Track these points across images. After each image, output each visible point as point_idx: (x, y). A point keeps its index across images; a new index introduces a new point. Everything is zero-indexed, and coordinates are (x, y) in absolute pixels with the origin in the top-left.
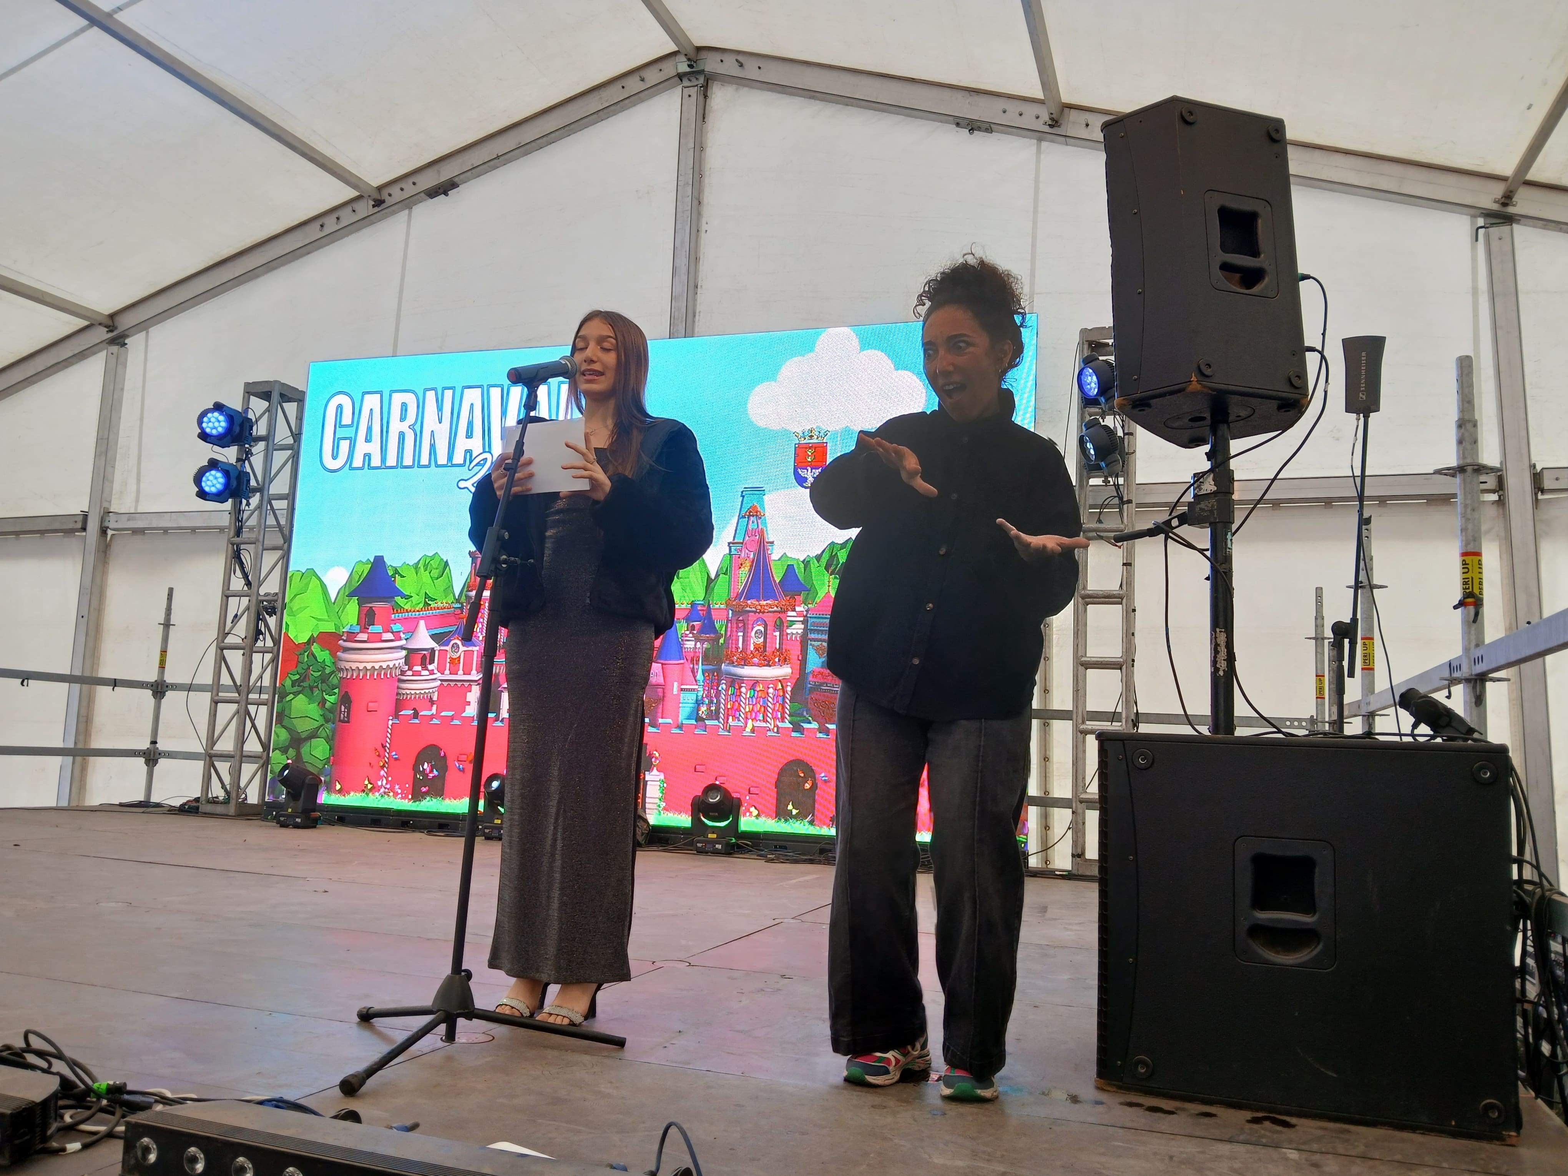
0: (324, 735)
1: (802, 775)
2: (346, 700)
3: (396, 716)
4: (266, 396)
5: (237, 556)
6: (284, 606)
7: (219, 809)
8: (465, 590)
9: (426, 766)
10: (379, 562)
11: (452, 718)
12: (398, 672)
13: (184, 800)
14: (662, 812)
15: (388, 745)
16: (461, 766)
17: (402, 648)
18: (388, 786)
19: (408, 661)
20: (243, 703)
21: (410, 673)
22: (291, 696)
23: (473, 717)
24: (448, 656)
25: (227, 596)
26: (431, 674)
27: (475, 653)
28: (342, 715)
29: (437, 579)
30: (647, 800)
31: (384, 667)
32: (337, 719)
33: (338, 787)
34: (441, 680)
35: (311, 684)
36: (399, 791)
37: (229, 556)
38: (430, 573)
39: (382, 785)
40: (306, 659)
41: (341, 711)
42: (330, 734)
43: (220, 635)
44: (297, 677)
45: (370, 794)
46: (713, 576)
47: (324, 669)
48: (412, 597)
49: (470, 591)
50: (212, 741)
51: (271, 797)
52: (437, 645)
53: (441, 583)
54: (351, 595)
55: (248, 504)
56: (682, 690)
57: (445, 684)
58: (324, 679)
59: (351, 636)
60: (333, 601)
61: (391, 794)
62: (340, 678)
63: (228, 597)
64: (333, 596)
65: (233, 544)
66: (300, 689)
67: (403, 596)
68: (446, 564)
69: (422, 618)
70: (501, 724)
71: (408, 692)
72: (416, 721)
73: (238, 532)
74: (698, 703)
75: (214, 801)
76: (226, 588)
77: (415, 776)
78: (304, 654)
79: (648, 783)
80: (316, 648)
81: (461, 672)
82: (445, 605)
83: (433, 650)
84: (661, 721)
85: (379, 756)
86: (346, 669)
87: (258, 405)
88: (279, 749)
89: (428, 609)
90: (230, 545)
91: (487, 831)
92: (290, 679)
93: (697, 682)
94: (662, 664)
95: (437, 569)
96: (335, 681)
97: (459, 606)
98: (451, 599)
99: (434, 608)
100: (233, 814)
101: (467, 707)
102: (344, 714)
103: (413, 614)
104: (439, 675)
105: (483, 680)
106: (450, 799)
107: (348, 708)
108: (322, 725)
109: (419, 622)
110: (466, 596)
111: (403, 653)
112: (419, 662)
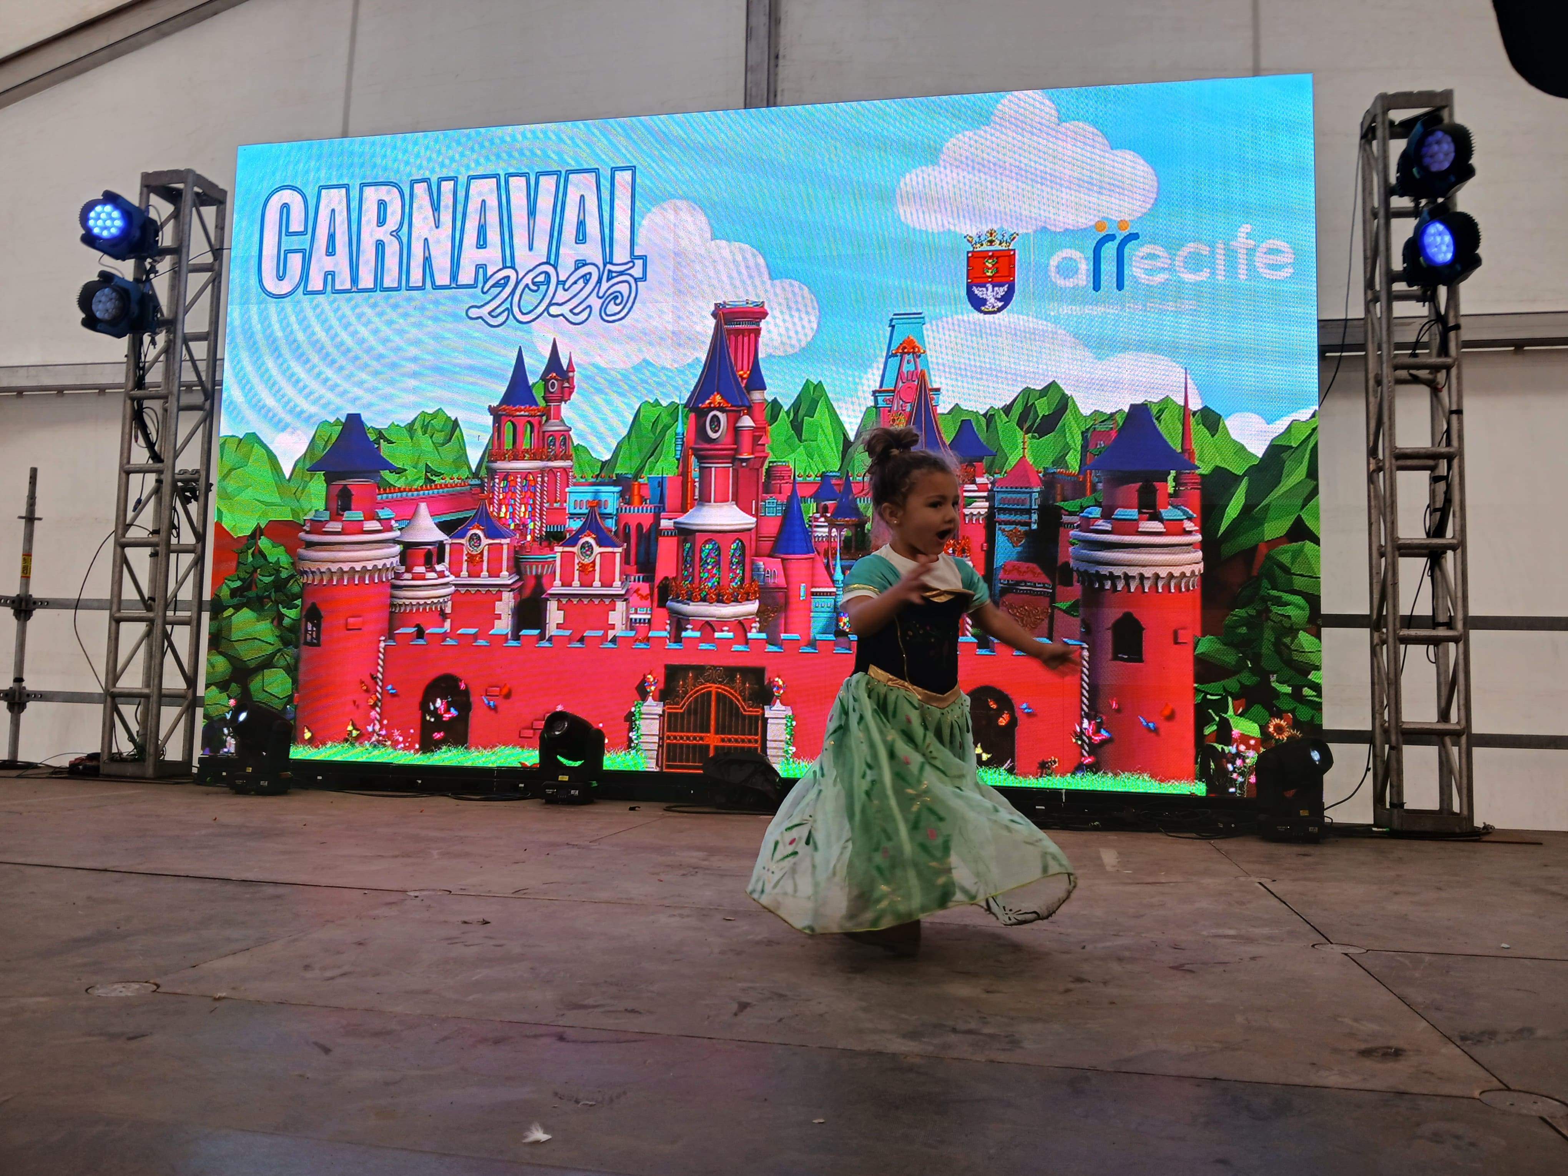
0: (282, 663)
1: (994, 706)
2: (313, 615)
3: (391, 636)
4: (170, 193)
5: (138, 418)
6: (209, 487)
7: (130, 769)
8: (486, 459)
9: (439, 702)
10: (354, 422)
11: (475, 637)
12: (391, 575)
13: (75, 758)
14: (792, 759)
15: (380, 676)
16: (492, 703)
17: (395, 541)
18: (383, 732)
19: (404, 558)
20: (159, 622)
21: (408, 576)
22: (230, 611)
23: (507, 634)
24: (465, 553)
25: (126, 472)
26: (439, 577)
27: (505, 547)
28: (309, 637)
29: (443, 444)
30: (769, 744)
31: (370, 568)
32: (302, 641)
33: (308, 735)
34: (455, 585)
35: (260, 594)
36: (401, 739)
37: (128, 416)
38: (431, 437)
39: (374, 731)
40: (250, 559)
41: (307, 631)
42: (292, 662)
43: (120, 527)
44: (238, 583)
45: (357, 745)
46: (852, 438)
47: (278, 571)
48: (406, 470)
49: (492, 462)
50: (114, 675)
51: (205, 753)
52: (446, 537)
53: (449, 451)
54: (313, 469)
55: (153, 342)
56: (813, 594)
57: (463, 590)
58: (280, 585)
59: (317, 526)
60: (287, 476)
61: (388, 743)
62: (304, 584)
63: (128, 473)
64: (287, 470)
65: (133, 399)
66: (244, 600)
67: (393, 469)
68: (456, 424)
69: (423, 499)
70: (547, 645)
71: (407, 602)
72: (421, 642)
73: (139, 384)
75: (118, 758)
76: (125, 461)
77: (424, 717)
78: (246, 551)
79: (770, 721)
80: (264, 543)
81: (485, 573)
83: (441, 545)
84: (783, 636)
85: (367, 691)
86: (313, 572)
87: (161, 207)
88: (215, 684)
89: (431, 486)
90: (129, 402)
91: (549, 791)
92: (228, 586)
93: (833, 582)
94: (783, 560)
95: (441, 431)
96: (296, 589)
97: (477, 482)
98: (465, 473)
99: (441, 485)
100: (147, 776)
101: (497, 622)
102: (311, 635)
103: (410, 494)
104: (452, 578)
105: (520, 584)
106: (477, 748)
107: (318, 626)
108: (279, 650)
109: (418, 505)
110: (487, 468)
111: (398, 548)
112: (422, 560)
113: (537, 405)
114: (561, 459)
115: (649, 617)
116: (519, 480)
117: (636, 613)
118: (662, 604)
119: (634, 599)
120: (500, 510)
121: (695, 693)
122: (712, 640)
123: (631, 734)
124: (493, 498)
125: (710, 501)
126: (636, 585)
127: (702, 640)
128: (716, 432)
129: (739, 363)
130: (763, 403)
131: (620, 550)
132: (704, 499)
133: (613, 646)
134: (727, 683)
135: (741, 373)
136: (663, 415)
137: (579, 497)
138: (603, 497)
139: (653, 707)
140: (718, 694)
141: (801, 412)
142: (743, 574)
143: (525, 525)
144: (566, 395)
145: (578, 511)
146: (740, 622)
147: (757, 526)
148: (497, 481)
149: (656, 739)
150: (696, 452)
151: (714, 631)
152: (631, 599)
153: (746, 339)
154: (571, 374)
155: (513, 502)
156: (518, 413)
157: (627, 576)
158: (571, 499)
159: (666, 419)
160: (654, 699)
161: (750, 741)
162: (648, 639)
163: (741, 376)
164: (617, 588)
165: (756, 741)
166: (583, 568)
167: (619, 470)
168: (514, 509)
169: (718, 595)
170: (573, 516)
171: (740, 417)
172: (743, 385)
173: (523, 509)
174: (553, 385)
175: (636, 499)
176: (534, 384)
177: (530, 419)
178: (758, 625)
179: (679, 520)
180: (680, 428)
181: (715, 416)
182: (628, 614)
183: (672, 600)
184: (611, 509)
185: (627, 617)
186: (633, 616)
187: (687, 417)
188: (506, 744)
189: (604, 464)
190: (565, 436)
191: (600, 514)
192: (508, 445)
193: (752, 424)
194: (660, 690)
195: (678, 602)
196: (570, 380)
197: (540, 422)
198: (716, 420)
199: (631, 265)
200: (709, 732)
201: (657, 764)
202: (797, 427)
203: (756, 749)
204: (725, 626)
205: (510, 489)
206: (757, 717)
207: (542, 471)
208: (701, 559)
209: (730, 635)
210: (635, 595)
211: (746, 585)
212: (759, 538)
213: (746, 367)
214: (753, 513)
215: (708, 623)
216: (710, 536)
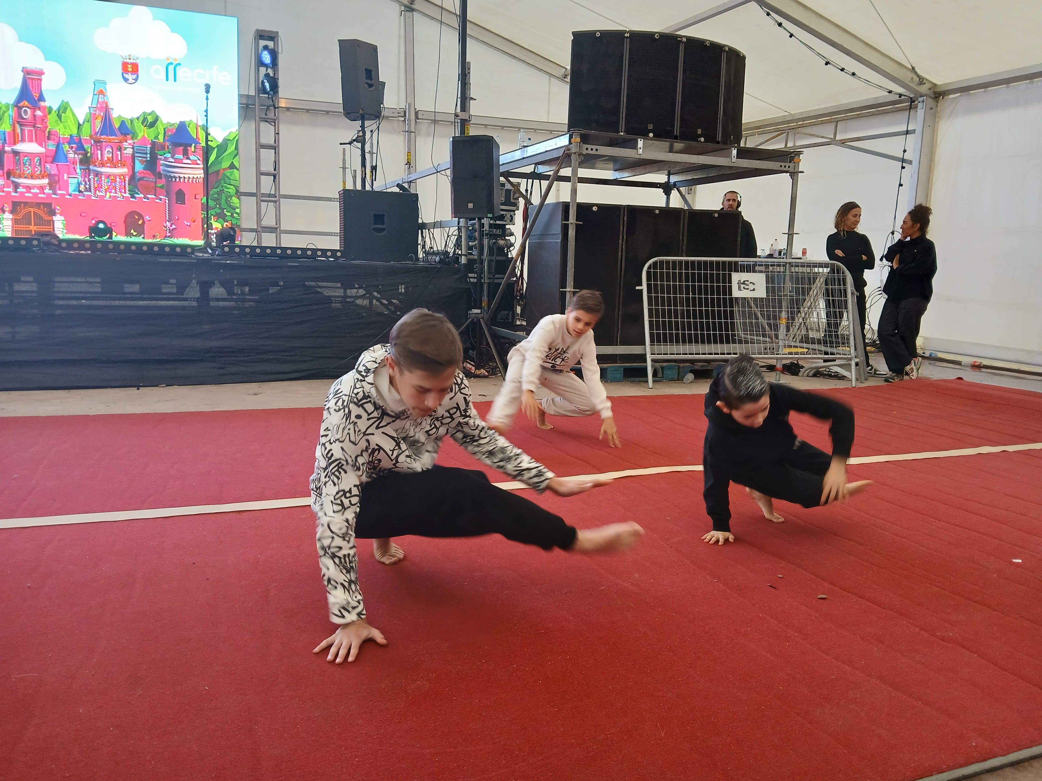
1: (138, 218)
14: (65, 235)
30: (55, 229)
46: (81, 123)
56: (69, 177)
74: (79, 184)
79: (55, 221)
84: (59, 192)
93: (77, 173)
94: (57, 165)
115: (3, 183)
118: (8, 178)
121: (25, 211)
122: (30, 192)
125: (25, 142)
127: (26, 192)
128: (26, 116)
129: (34, 90)
130: (45, 108)
132: (23, 140)
134: (37, 208)
135: (35, 94)
139: (8, 216)
140: (34, 212)
141: (60, 112)
142: (41, 169)
146: (41, 187)
147: (45, 152)
149: (11, 226)
150: (18, 122)
151: (31, 189)
159: (4, 108)
160: (8, 213)
162: (3, 191)
163: (35, 96)
165: (51, 229)
169: (31, 176)
171: (36, 111)
172: (36, 99)
178: (48, 188)
179: (12, 148)
180: (10, 112)
181: (25, 110)
183: (13, 177)
187: (13, 109)
193: (41, 114)
194: (10, 210)
195: (15, 178)
200: (32, 225)
201: (12, 234)
202: (59, 116)
204: (35, 187)
206: (50, 220)
208: (23, 163)
209: (37, 191)
211: (42, 173)
212: (46, 156)
213: (37, 92)
214: (44, 146)
215: (28, 186)
216: (26, 154)
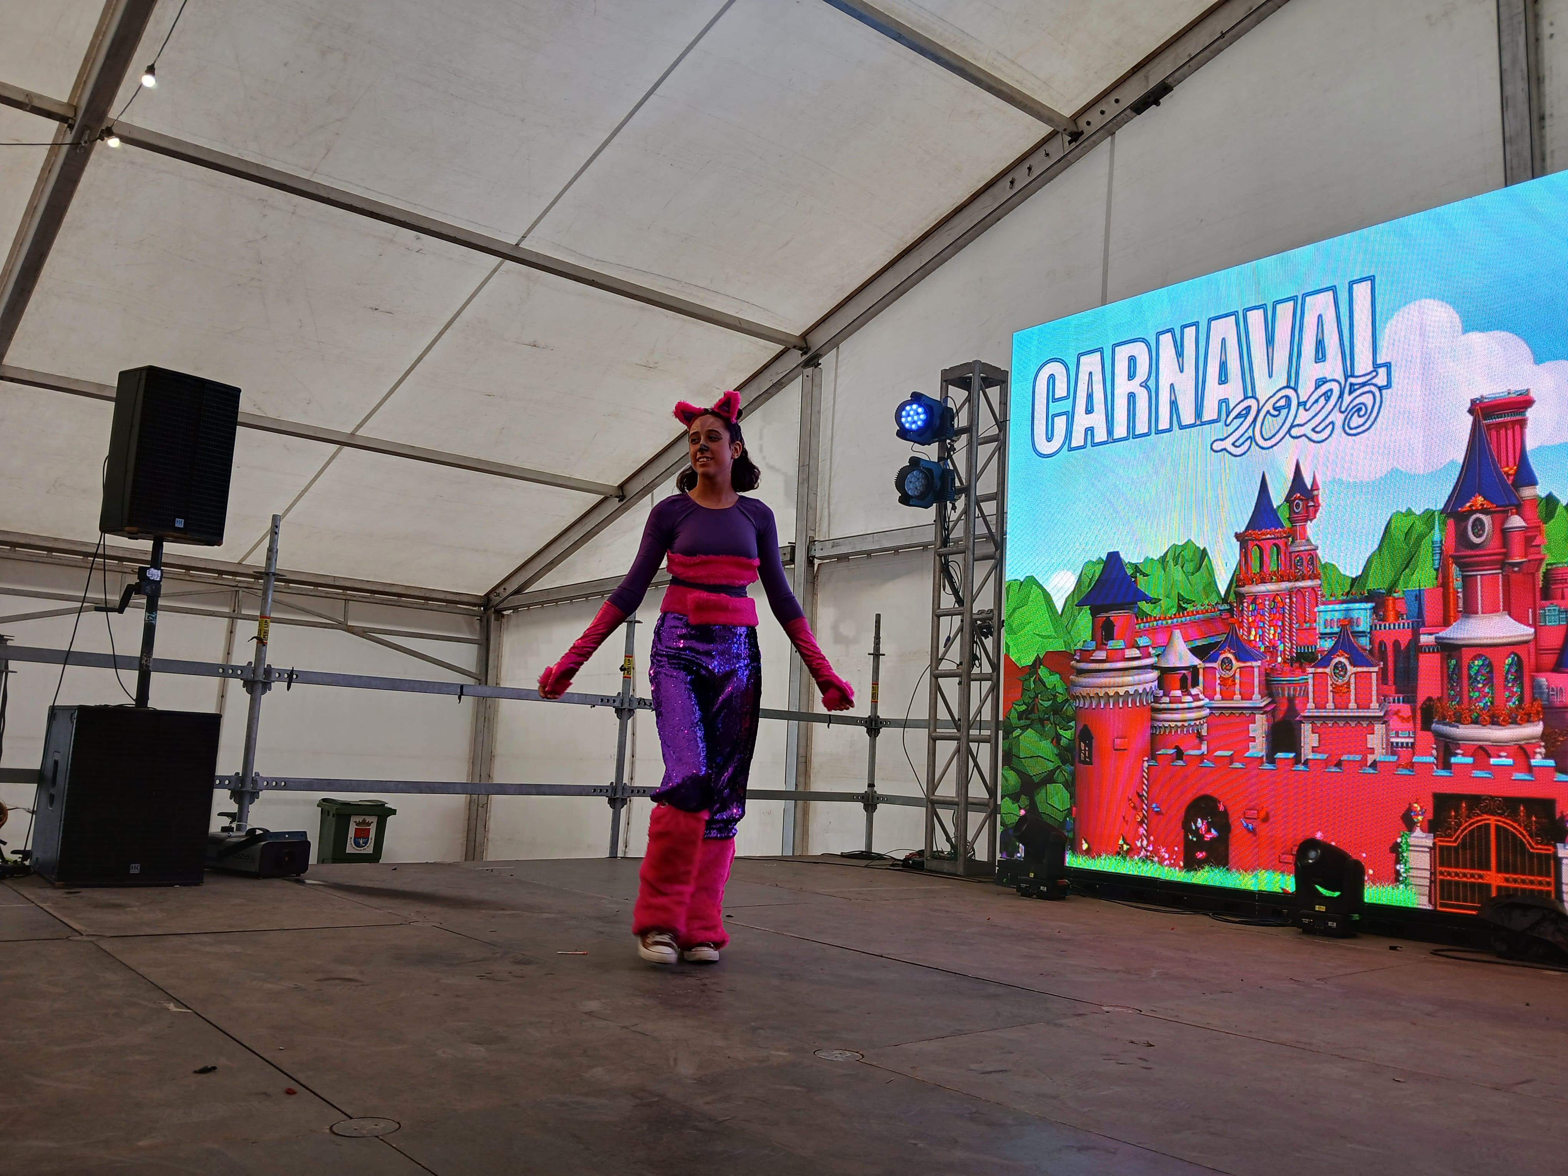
0: (1061, 779)
2: (1085, 735)
3: (1153, 756)
4: (964, 383)
5: (945, 570)
6: (1001, 624)
7: (946, 866)
8: (1234, 585)
9: (1200, 822)
10: (1114, 558)
11: (1231, 759)
12: (1151, 699)
13: (907, 853)
15: (1145, 794)
16: (1250, 826)
17: (1153, 667)
18: (1151, 848)
19: (1162, 683)
20: (964, 740)
21: (1167, 699)
22: (1018, 731)
23: (1262, 757)
24: (1218, 676)
25: (937, 616)
26: (1195, 701)
27: (1256, 670)
28: (1082, 756)
29: (1193, 574)
31: (1131, 693)
32: (1077, 760)
33: (1085, 846)
34: (1210, 708)
35: (1042, 717)
36: (1167, 856)
37: (937, 570)
40: (1033, 686)
41: (1080, 750)
42: (1070, 779)
43: (934, 662)
44: (1024, 707)
45: (1128, 859)
47: (1055, 696)
48: (1160, 600)
49: (1240, 586)
50: (933, 785)
51: (1004, 856)
52: (1201, 662)
53: (1199, 579)
54: (1081, 604)
55: (954, 508)
57: (1217, 713)
58: (1056, 709)
59: (1085, 655)
60: (1059, 612)
61: (1156, 859)
62: (1076, 707)
63: (939, 617)
64: (1059, 606)
65: (940, 556)
66: (1028, 722)
67: (1149, 600)
68: (1204, 553)
69: (1176, 626)
70: (1303, 768)
71: (1166, 724)
72: (1181, 763)
73: (945, 541)
75: (937, 856)
76: (937, 607)
77: (1186, 836)
78: (1029, 679)
80: (1043, 672)
81: (1238, 696)
82: (1207, 607)
83: (1194, 669)
85: (1134, 808)
86: (1084, 697)
87: (958, 395)
88: (1009, 796)
89: (1183, 614)
90: (938, 558)
91: (1306, 921)
92: (1016, 710)
95: (1191, 561)
96: (1070, 712)
97: (1227, 607)
98: (1214, 599)
99: (1192, 612)
100: (958, 873)
101: (1251, 744)
102: (1085, 754)
103: (1164, 622)
104: (1207, 700)
105: (1273, 706)
106: (1238, 869)
107: (1089, 745)
108: (1059, 767)
109: (1172, 632)
110: (1235, 593)
111: (1155, 674)
112: (1178, 684)
113: (1282, 527)
114: (1310, 578)
115: (1412, 740)
116: (1267, 603)
117: (1397, 736)
118: (1426, 726)
119: (1394, 722)
120: (1249, 633)
121: (1470, 825)
122: (1488, 767)
123: (1398, 867)
124: (1242, 621)
125: (1477, 613)
126: (1395, 707)
127: (1475, 766)
128: (1480, 536)
129: (1504, 458)
130: (1535, 500)
131: (1376, 669)
132: (1470, 610)
133: (1372, 771)
134: (1508, 816)
135: (1506, 469)
136: (1417, 522)
137: (1329, 617)
138: (1355, 615)
139: (1421, 838)
140: (1497, 826)
142: (1522, 692)
143: (1275, 647)
144: (1311, 514)
145: (1328, 630)
146: (1520, 747)
147: (1536, 638)
148: (1245, 605)
149: (1427, 874)
150: (1458, 560)
151: (1490, 756)
152: (1391, 723)
153: (1510, 433)
154: (1315, 493)
155: (1262, 625)
156: (1264, 537)
157: (1385, 696)
158: (1321, 619)
159: (1420, 527)
160: (1423, 830)
161: (1540, 883)
162: (1411, 765)
163: (1506, 473)
164: (1375, 709)
165: (1548, 884)
166: (1336, 690)
167: (1372, 585)
168: (1264, 632)
169: (1492, 717)
170: (1323, 636)
171: (1507, 517)
172: (1510, 482)
173: (1272, 632)
174: (1298, 505)
175: (1391, 615)
176: (1279, 507)
177: (1276, 541)
178: (1543, 750)
179: (1441, 634)
180: (1437, 535)
181: (1478, 520)
182: (1388, 736)
183: (1437, 723)
184: (1364, 626)
185: (1388, 740)
186: (1394, 740)
187: (1445, 523)
188: (1266, 868)
189: (1354, 580)
190: (1312, 556)
191: (1352, 633)
192: (1255, 568)
193: (1523, 524)
194: (1429, 821)
195: (1445, 724)
196: (1314, 498)
197: (1286, 544)
198: (1478, 523)
199: (1374, 374)
200: (1488, 868)
201: (1430, 901)
203: (1548, 893)
204: (1503, 751)
205: (1258, 612)
206: (1548, 857)
207: (1290, 592)
208: (1470, 677)
209: (1510, 761)
210: (1395, 717)
211: (1527, 705)
212: (1539, 651)
213: (1511, 460)
214: (1531, 623)
215: (1481, 747)
216: (1481, 649)
